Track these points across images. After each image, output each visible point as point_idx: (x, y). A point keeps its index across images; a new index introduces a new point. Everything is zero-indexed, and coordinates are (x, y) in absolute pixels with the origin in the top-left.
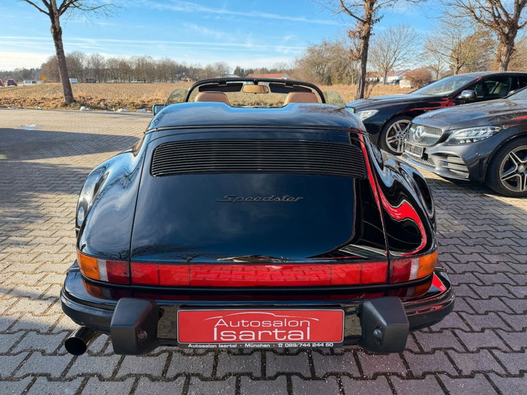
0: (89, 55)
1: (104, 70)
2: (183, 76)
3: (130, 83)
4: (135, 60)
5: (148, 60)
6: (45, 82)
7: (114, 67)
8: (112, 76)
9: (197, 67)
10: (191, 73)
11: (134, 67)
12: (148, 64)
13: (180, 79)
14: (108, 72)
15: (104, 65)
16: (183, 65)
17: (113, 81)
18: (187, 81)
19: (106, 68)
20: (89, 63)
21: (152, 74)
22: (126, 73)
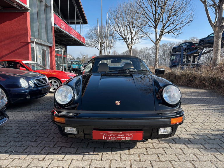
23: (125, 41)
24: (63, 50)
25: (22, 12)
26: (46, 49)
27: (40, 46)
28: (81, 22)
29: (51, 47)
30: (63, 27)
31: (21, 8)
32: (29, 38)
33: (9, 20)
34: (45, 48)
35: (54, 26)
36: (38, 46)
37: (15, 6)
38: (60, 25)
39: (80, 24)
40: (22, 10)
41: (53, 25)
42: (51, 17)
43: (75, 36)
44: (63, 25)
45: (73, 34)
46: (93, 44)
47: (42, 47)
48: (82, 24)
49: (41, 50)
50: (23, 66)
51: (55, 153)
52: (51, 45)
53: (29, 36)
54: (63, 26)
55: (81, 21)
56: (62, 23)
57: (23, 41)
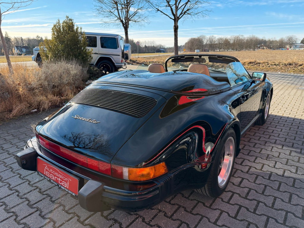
0: (208, 37)
1: (214, 44)
2: (262, 46)
3: (228, 51)
4: (233, 38)
5: (241, 37)
6: (185, 52)
7: (220, 42)
8: (219, 48)
9: (273, 39)
10: (268, 44)
11: (232, 42)
12: (240, 40)
13: (259, 48)
14: (217, 45)
15: (215, 42)
16: (264, 39)
17: (218, 50)
18: (264, 49)
19: (216, 43)
20: (207, 41)
21: (242, 45)
22: (226, 46)
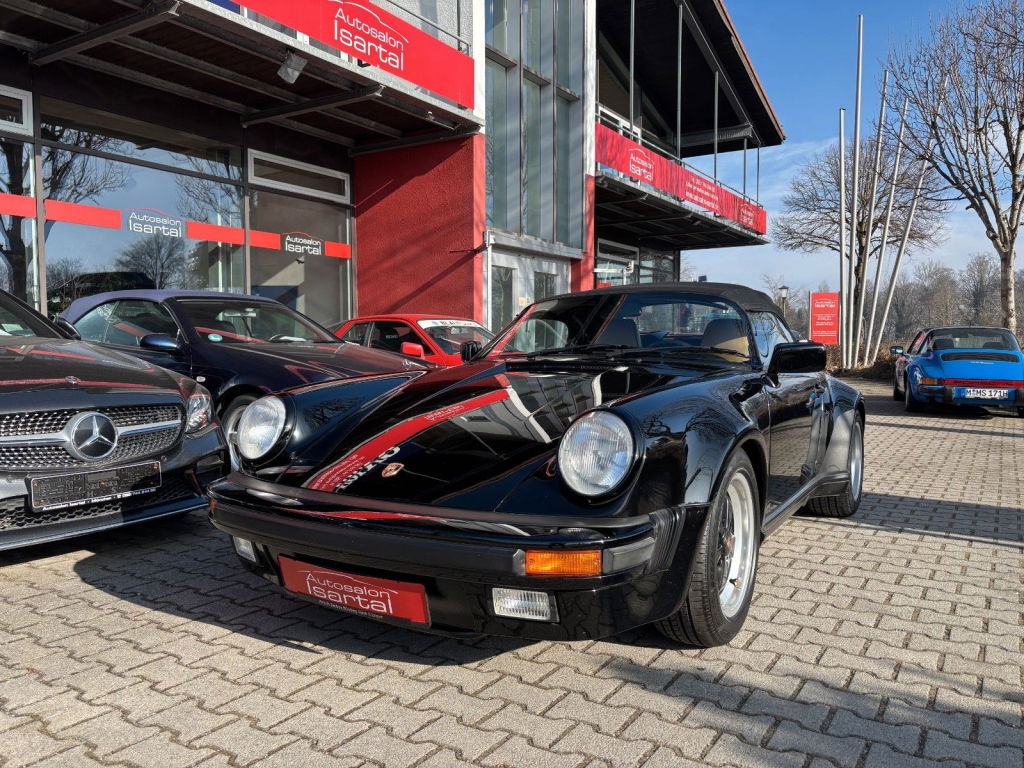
23: (973, 205)
24: (625, 272)
25: (455, 137)
26: (554, 272)
27: (528, 261)
28: (749, 140)
29: (578, 261)
30: (638, 172)
31: (455, 124)
32: (479, 231)
33: (419, 175)
34: (552, 268)
35: (593, 174)
36: (520, 261)
37: (431, 119)
38: (622, 166)
39: (741, 148)
40: (458, 130)
41: (590, 170)
42: (583, 139)
43: (708, 203)
44: (644, 163)
45: (696, 198)
46: (819, 232)
47: (535, 262)
48: (750, 146)
49: (532, 277)
50: (414, 337)
51: (221, 619)
52: (576, 253)
53: (478, 226)
54: (641, 167)
55: (748, 132)
56: (637, 154)
57: (457, 245)
